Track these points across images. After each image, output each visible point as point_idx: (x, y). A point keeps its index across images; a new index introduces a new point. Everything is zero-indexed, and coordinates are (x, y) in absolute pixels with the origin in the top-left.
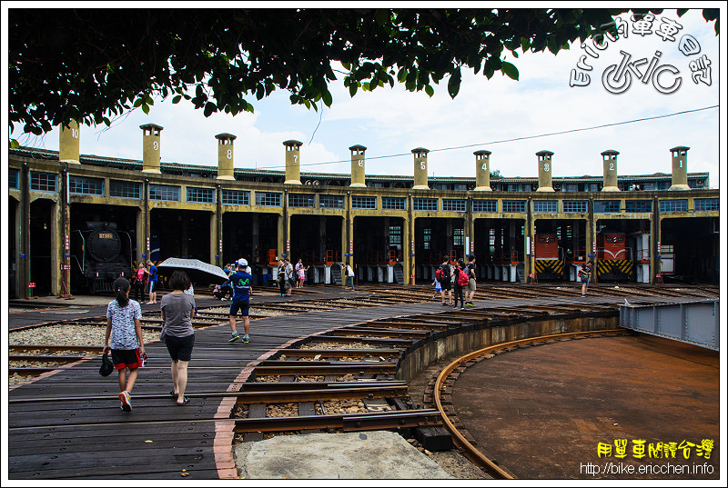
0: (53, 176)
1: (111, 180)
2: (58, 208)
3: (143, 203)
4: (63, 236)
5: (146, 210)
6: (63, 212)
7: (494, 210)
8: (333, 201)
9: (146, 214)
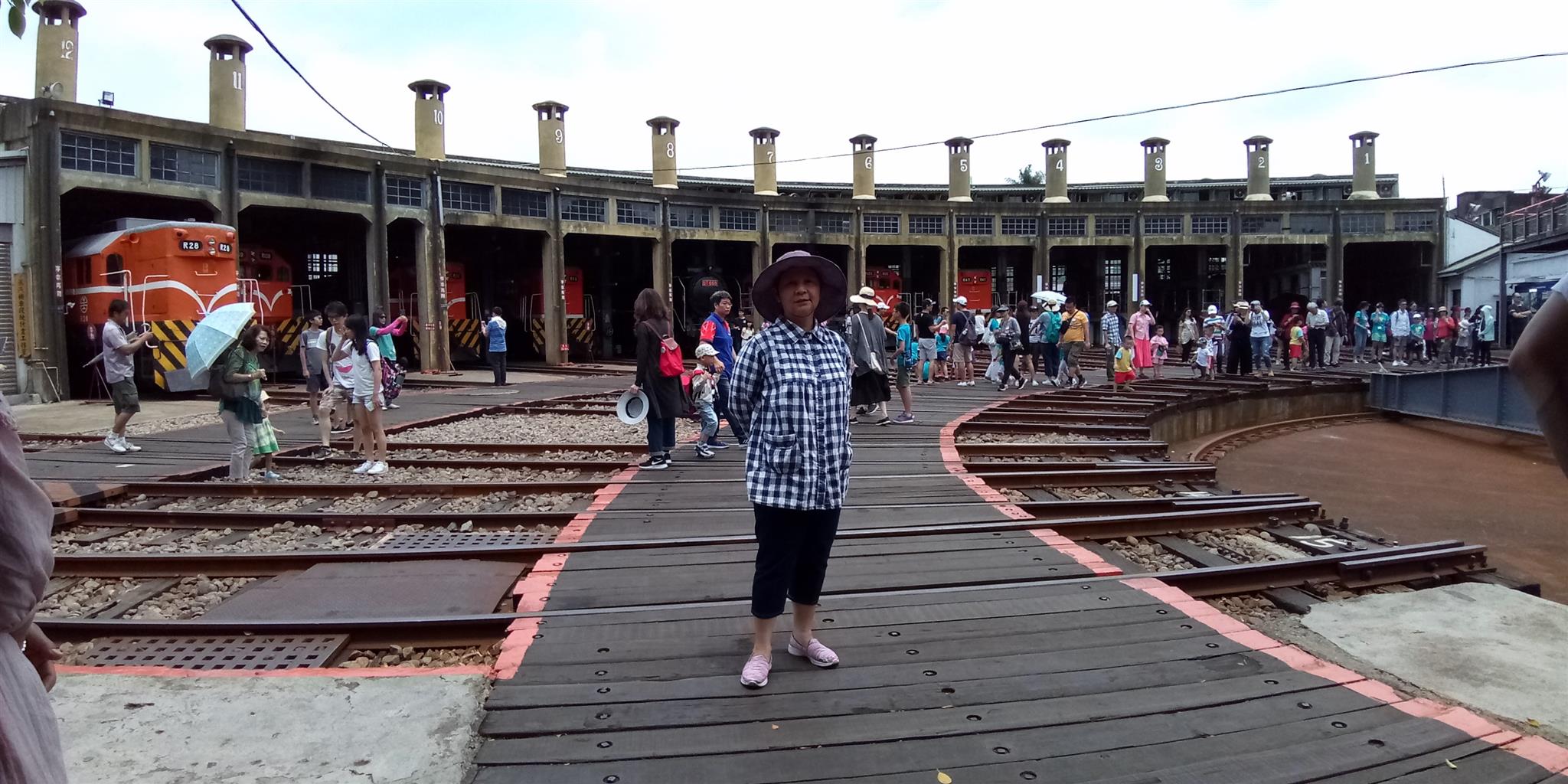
0: (417, 183)
1: (504, 190)
2: (427, 232)
3: (552, 224)
4: (436, 278)
5: (557, 237)
6: (434, 238)
7: (1082, 233)
8: (836, 222)
9: (557, 242)
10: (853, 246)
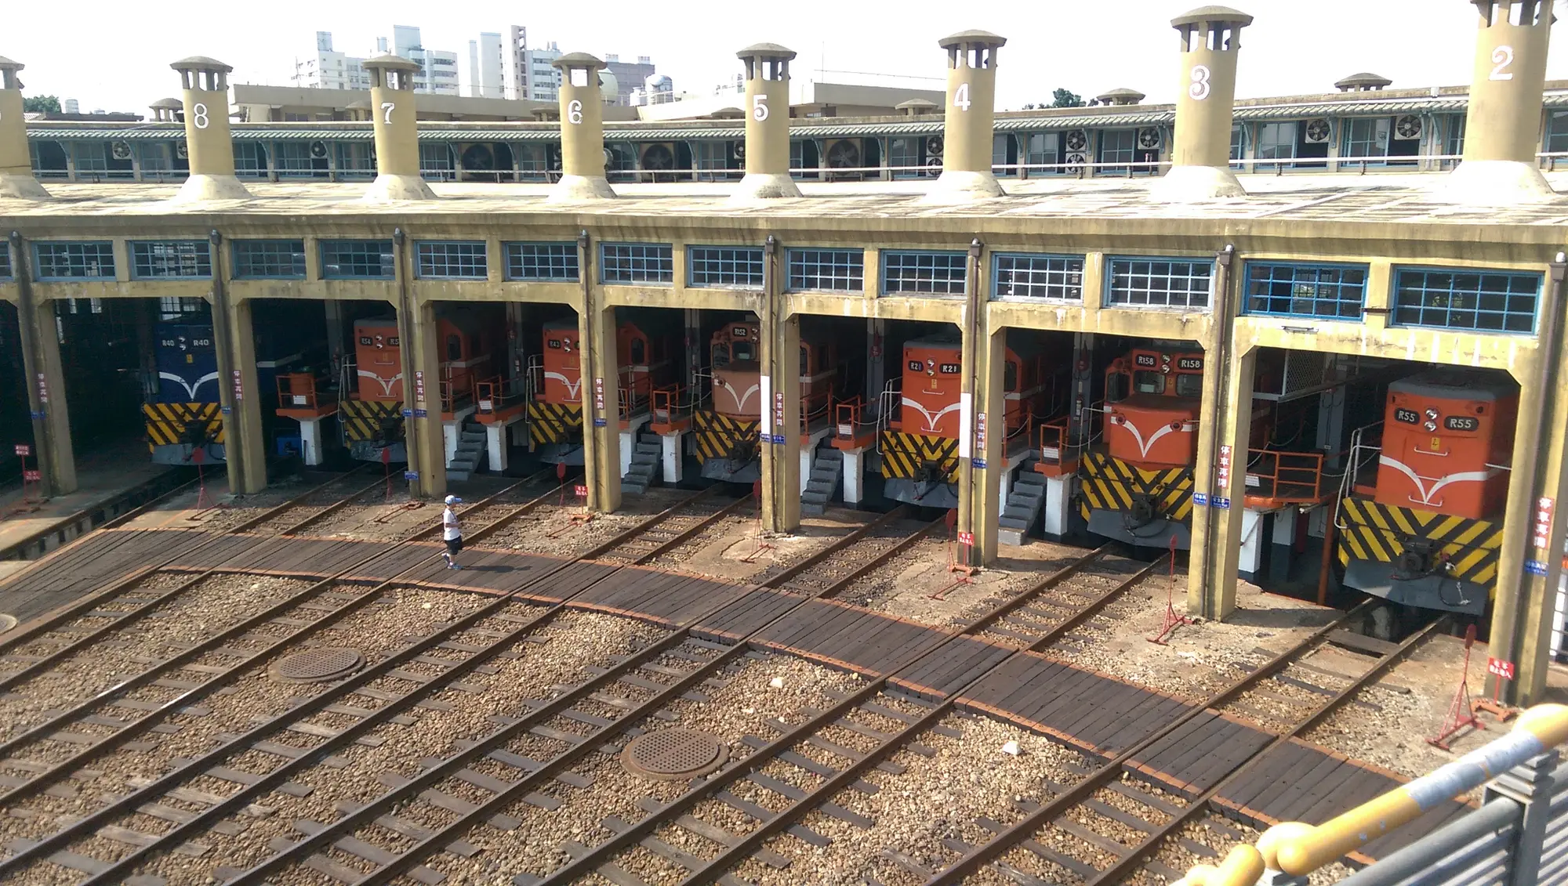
10: (396, 304)
